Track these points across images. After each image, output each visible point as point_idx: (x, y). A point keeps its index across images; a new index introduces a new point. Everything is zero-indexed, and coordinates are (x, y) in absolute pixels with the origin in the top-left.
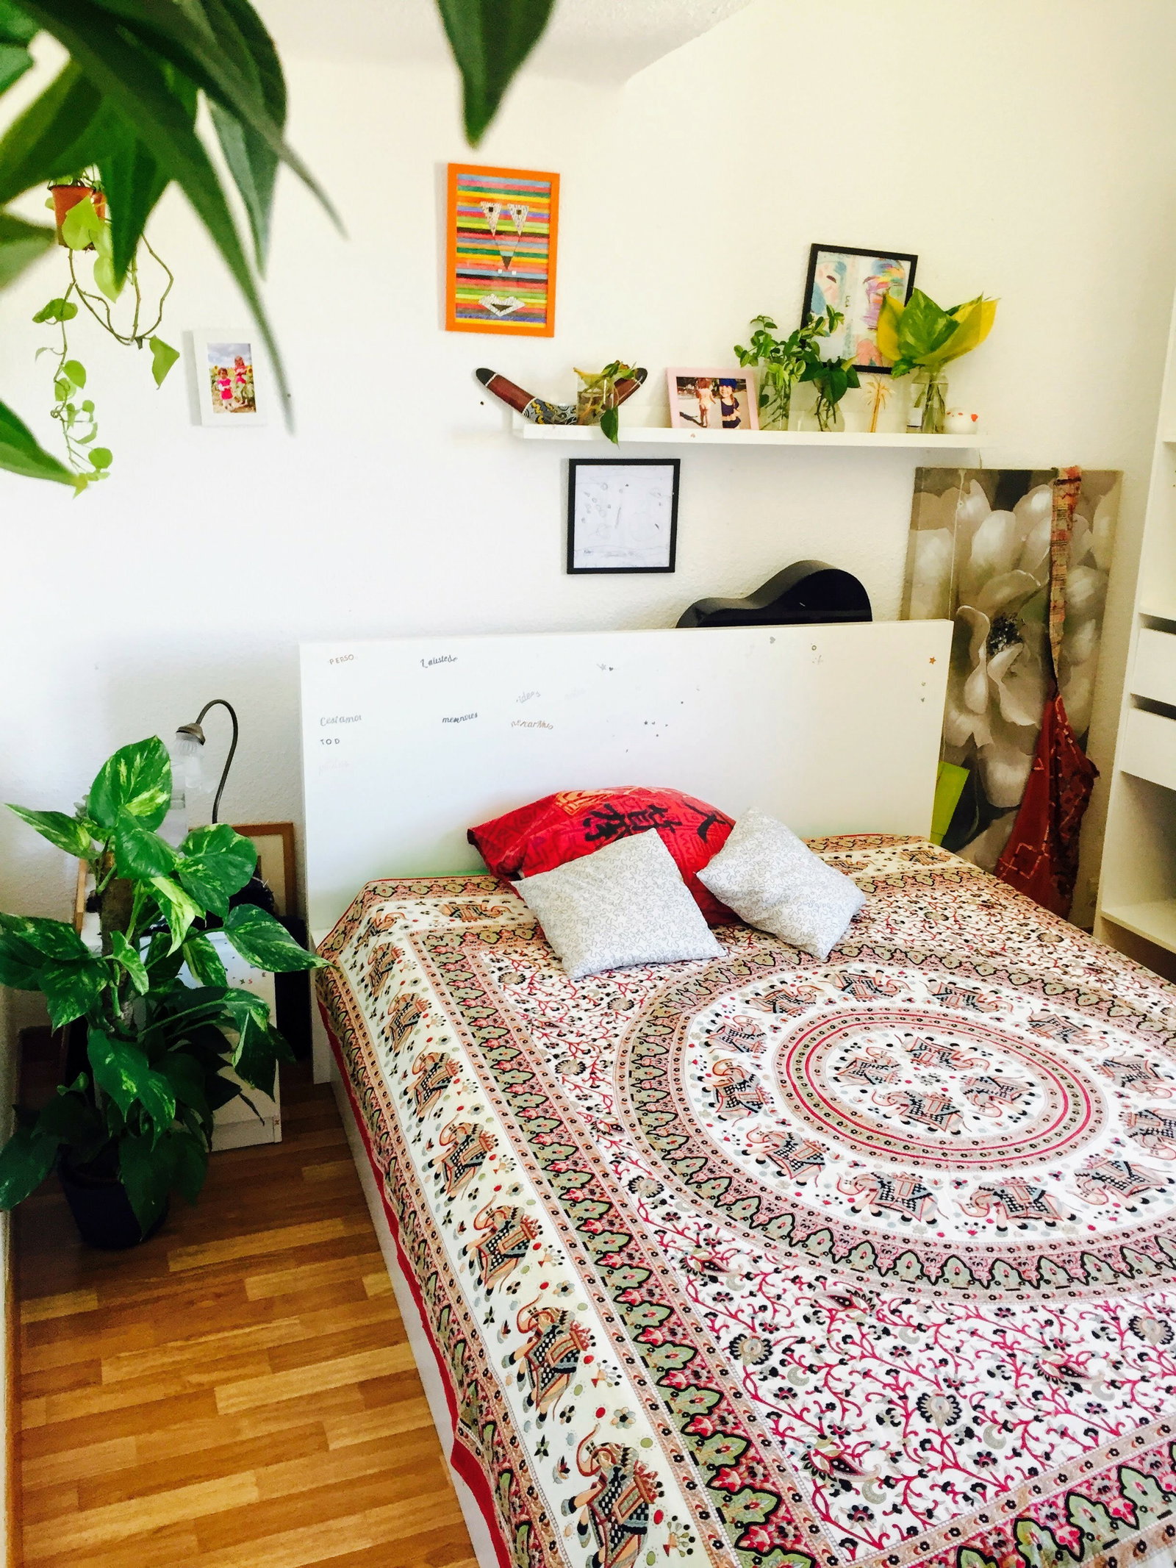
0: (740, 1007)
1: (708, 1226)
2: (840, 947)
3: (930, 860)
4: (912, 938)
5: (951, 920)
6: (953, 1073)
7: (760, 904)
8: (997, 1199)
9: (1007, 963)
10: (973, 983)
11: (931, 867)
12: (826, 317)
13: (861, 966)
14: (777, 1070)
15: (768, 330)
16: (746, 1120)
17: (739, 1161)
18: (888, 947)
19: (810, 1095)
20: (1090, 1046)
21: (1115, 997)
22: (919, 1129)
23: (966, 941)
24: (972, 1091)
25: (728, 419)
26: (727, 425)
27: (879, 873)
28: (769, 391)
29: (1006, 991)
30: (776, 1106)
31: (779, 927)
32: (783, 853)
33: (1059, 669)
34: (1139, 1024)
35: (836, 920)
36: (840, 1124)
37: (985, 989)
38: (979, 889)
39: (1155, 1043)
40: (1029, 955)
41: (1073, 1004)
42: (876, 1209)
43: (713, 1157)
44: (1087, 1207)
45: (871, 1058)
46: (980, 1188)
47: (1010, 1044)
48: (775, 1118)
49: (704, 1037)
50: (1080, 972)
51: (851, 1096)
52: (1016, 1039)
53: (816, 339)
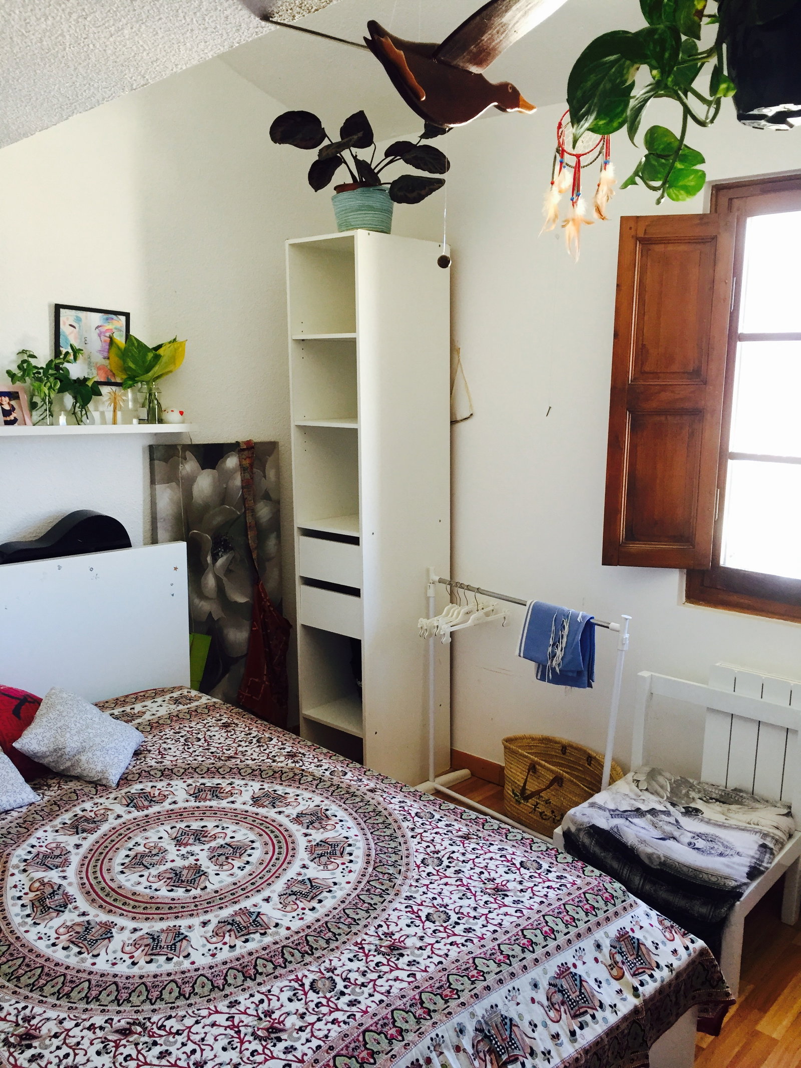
0: (51, 836)
1: (25, 1008)
2: (126, 775)
3: (188, 701)
4: (175, 758)
5: (202, 741)
6: (203, 847)
7: (64, 757)
8: (229, 927)
9: (238, 762)
10: (216, 781)
11: (189, 706)
12: (70, 351)
13: (140, 786)
14: (79, 876)
15: (30, 359)
16: (55, 920)
17: (49, 952)
18: (160, 768)
19: (103, 889)
20: (289, 807)
21: (303, 770)
22: (180, 893)
23: (212, 753)
24: (214, 856)
25: (8, 419)
26: (7, 423)
27: (153, 717)
28: (36, 399)
29: (238, 782)
30: (78, 904)
31: (79, 770)
32: (79, 717)
33: (258, 565)
34: (317, 785)
35: (121, 757)
36: (125, 904)
37: (224, 783)
38: (220, 715)
39: (326, 796)
40: (252, 754)
41: (278, 781)
42: (148, 959)
43: (29, 955)
44: (286, 916)
45: (147, 850)
46: (219, 922)
47: (239, 817)
48: (77, 913)
49: (22, 866)
50: (282, 758)
51: (132, 882)
52: (244, 813)
53: (66, 365)
